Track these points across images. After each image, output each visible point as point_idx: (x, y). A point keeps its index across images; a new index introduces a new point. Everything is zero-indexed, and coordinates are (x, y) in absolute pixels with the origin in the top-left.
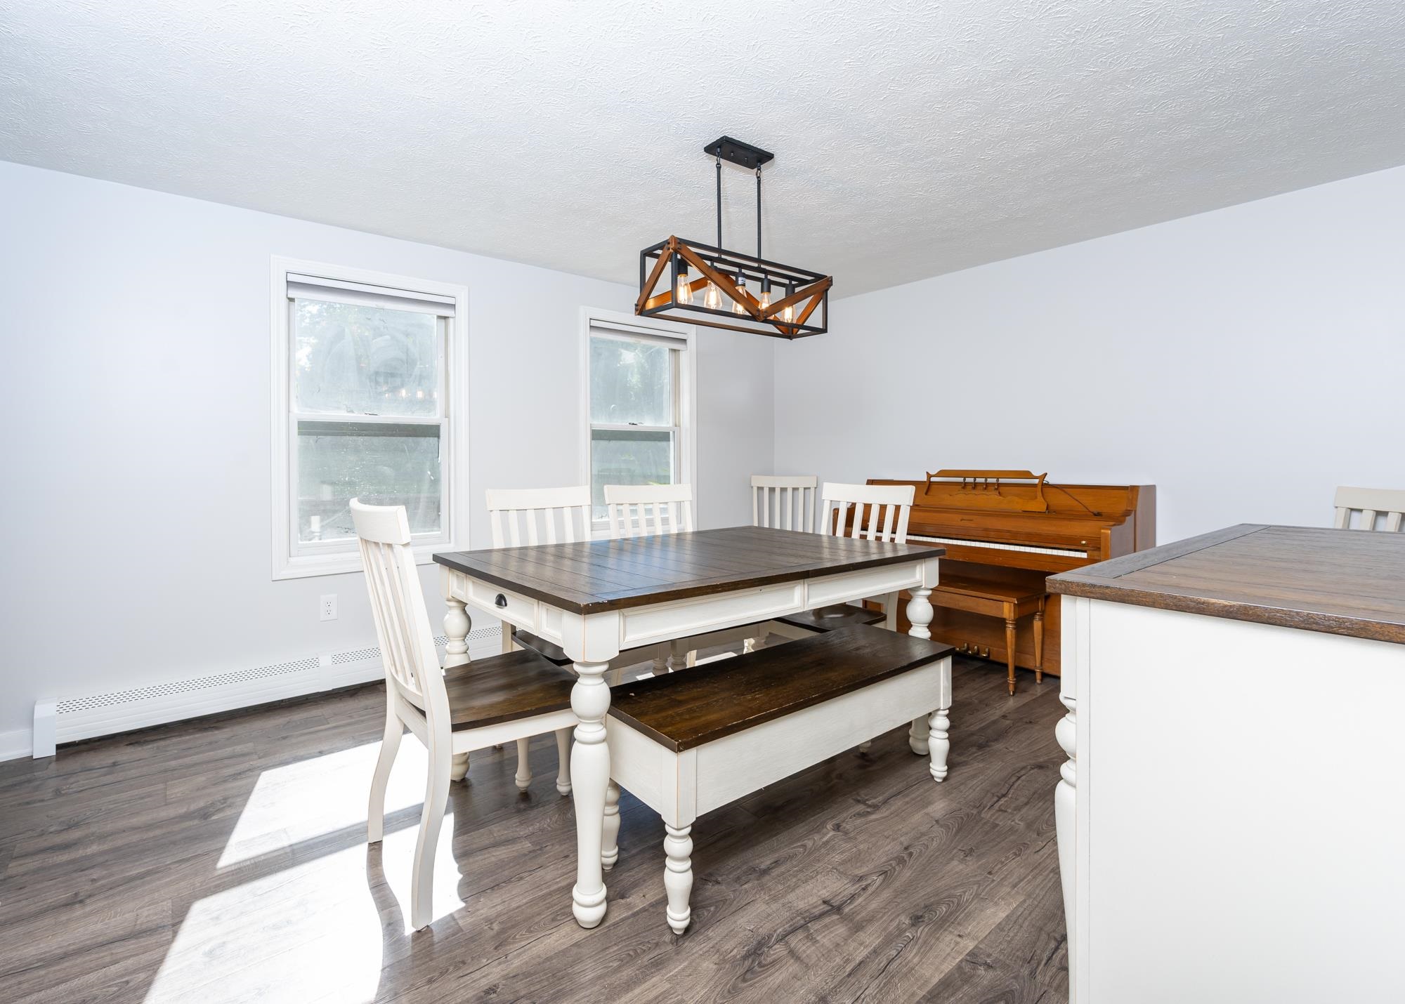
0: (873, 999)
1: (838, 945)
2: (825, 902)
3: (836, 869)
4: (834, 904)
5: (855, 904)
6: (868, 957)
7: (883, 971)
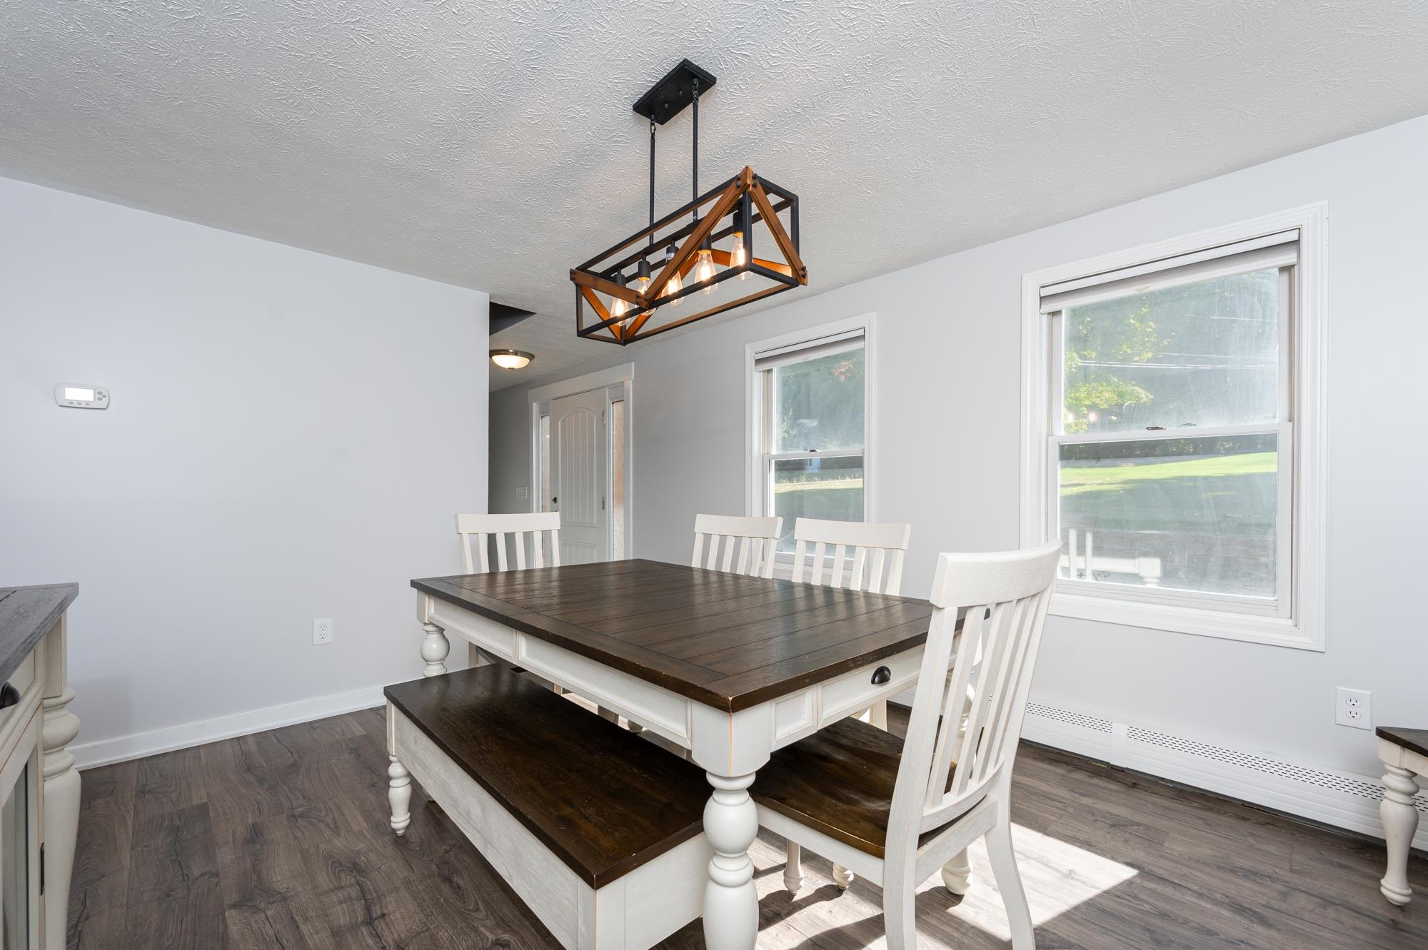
0: (259, 928)
1: (328, 916)
2: (383, 915)
3: (427, 930)
4: (376, 922)
5: (367, 937)
6: (300, 933)
7: (277, 941)
